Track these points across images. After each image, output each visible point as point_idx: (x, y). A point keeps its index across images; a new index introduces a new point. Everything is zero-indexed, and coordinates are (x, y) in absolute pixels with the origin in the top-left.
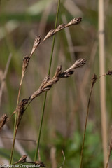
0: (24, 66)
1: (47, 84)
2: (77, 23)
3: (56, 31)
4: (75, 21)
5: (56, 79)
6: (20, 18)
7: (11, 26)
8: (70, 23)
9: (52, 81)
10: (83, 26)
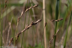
0: (18, 20)
1: (28, 27)
2: (37, 6)
3: (30, 9)
4: (36, 5)
5: (31, 26)
6: (16, 5)
7: (13, 8)
8: (34, 6)
9: (30, 26)
10: (38, 8)
